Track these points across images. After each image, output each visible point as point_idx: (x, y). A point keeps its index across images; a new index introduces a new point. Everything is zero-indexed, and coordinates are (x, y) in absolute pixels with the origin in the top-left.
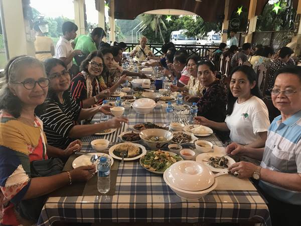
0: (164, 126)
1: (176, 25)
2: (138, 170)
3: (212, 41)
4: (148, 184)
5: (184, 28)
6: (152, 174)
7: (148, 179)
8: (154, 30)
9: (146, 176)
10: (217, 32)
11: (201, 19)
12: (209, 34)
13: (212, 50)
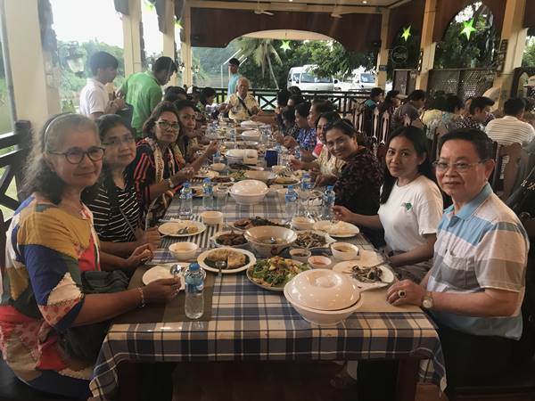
0: (283, 222)
1: (299, 55)
2: (244, 286)
3: (361, 84)
4: (259, 306)
5: (311, 62)
6: (266, 292)
7: (260, 299)
8: (259, 65)
9: (256, 294)
10: (368, 69)
11: (341, 47)
12: (355, 72)
13: (361, 101)
